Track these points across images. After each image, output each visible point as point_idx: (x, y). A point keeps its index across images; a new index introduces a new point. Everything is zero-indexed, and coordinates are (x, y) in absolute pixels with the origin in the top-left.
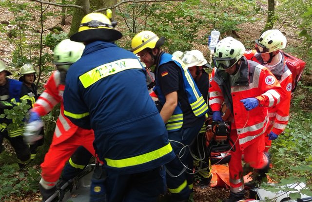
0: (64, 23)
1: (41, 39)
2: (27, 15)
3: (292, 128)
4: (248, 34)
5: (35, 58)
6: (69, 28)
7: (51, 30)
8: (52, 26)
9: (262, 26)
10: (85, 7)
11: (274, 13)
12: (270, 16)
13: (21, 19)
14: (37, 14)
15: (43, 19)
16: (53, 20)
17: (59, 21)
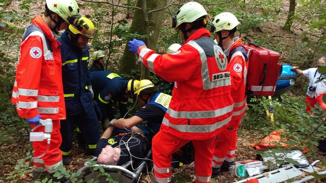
0: (128, 17)
1: (112, 29)
2: (103, 12)
3: (300, 107)
4: (270, 30)
5: (107, 43)
6: (132, 21)
7: (119, 22)
8: (120, 19)
9: (283, 24)
10: (143, 8)
11: (294, 13)
12: (290, 16)
13: (99, 15)
14: (110, 11)
15: (114, 14)
16: (120, 15)
17: (125, 16)
